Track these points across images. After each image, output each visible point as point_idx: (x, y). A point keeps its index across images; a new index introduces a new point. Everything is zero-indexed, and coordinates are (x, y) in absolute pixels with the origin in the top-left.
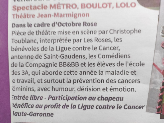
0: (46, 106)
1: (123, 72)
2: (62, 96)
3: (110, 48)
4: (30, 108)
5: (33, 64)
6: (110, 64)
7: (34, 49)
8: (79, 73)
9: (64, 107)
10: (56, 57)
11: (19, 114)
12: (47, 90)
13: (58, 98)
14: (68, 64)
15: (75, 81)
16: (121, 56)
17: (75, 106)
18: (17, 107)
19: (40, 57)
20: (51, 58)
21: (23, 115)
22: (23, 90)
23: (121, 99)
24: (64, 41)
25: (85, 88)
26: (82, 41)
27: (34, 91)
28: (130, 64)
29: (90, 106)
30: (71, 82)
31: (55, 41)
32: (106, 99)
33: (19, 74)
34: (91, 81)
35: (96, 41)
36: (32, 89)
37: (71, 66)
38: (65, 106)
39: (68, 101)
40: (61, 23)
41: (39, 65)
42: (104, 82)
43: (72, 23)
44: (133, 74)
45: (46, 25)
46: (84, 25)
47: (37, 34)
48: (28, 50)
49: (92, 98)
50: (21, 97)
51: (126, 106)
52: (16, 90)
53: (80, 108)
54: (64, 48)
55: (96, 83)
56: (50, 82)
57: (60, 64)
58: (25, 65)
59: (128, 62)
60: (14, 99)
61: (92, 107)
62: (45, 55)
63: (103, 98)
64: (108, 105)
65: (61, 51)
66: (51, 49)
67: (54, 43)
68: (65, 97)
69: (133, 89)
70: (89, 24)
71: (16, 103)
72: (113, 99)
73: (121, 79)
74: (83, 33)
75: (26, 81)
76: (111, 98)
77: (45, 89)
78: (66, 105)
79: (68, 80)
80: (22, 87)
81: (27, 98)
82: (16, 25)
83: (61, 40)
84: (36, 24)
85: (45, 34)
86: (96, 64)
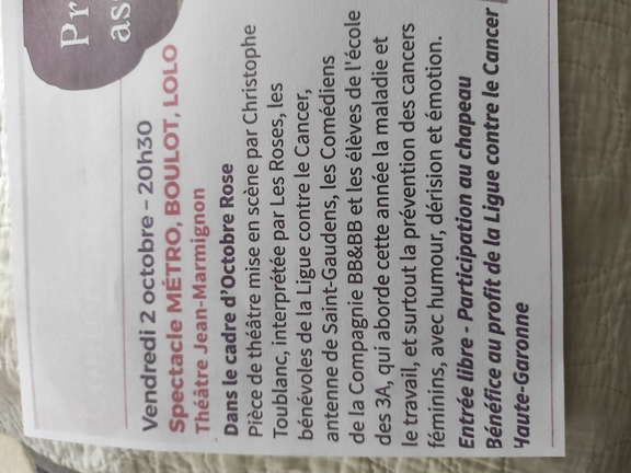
0: (495, 328)
1: (378, 79)
2: (458, 274)
3: (303, 122)
4: (499, 382)
5: (355, 370)
6: (355, 121)
7: (306, 363)
8: (382, 221)
9: (494, 269)
10: (330, 293)
11: (524, 419)
12: (439, 325)
13: (467, 288)
14: (354, 255)
15: (410, 232)
16: (329, 83)
17: (490, 230)
18: (498, 427)
19: (332, 348)
20: (336, 309)
21: (524, 406)
22: (442, 404)
23: (466, 82)
24: (281, 268)
25: (433, 198)
26: (279, 210)
27: (444, 367)
28: (354, 55)
29: (489, 183)
30: (414, 247)
31: (280, 298)
32: (466, 131)
33: (387, 418)
34: (408, 181)
35: (279, 167)
36: (438, 374)
37: (358, 246)
38: (493, 263)
39: (475, 256)
40: (225, 278)
41: (358, 350)
42: (413, 140)
43: (221, 242)
44: (387, 47)
45: (231, 325)
46: (232, 206)
47: (260, 356)
48: (309, 386)
49: (463, 176)
50: (465, 413)
51: (488, 67)
52: (443, 429)
53: (498, 215)
54: (303, 269)
55: (413, 164)
57: (355, 282)
58: (359, 397)
59: (347, 63)
60: (472, 436)
61: (492, 176)
62: (326, 329)
63: (461, 140)
64: (485, 126)
65: (313, 278)
66: (304, 311)
67: (288, 301)
68: (462, 264)
69: (434, 47)
70: (228, 190)
71: (486, 429)
72: (465, 109)
73: (403, 85)
74: (254, 209)
75: (410, 394)
76: (461, 115)
77: (435, 330)
78: (489, 261)
79: (405, 256)
80: (432, 407)
81: (467, 392)
82: (231, 422)
83: (278, 279)
84: (227, 358)
85: (257, 330)
86: (355, 165)
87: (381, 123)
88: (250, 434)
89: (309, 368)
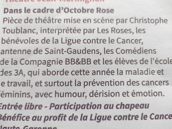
0: (46, 118)
1: (147, 71)
2: (69, 103)
3: (130, 41)
4: (24, 120)
5: (30, 61)
6: (131, 62)
7: (32, 41)
8: (91, 72)
9: (71, 118)
10: (62, 51)
12: (48, 96)
13: (63, 107)
14: (77, 61)
15: (86, 84)
16: (145, 51)
17: (87, 117)
18: (6, 119)
19: (39, 52)
20: (55, 53)
22: (15, 97)
23: (147, 106)
24: (72, 32)
25: (100, 93)
26: (96, 31)
27: (30, 97)
28: (157, 61)
29: (106, 116)
30: (80, 85)
31: (60, 31)
32: (127, 106)
33: (10, 74)
34: (107, 83)
35: (113, 31)
36: (28, 95)
37: (81, 63)
38: (73, 118)
39: (76, 110)
40: (68, 9)
41: (38, 62)
42: (124, 85)
43: (83, 8)
44: (160, 74)
45: (49, 11)
46: (97, 12)
47: (36, 22)
48: (23, 42)
49: (109, 106)
50: (12, 106)
51: (153, 115)
52: (6, 97)
53: (93, 120)
54: (72, 41)
55: (114, 85)
56: (52, 85)
57: (66, 61)
58: (19, 63)
59: (153, 58)
60: (3, 109)
61: (109, 118)
62: (47, 50)
63: (124, 105)
64: (130, 114)
65: (68, 44)
66: (54, 41)
67: (58, 34)
68: (73, 105)
69: (160, 93)
70: (104, 11)
71: (6, 114)
72: (136, 106)
73: (145, 81)
74: (96, 21)
75: (20, 84)
76: (134, 105)
77: (46, 94)
78: (74, 116)
79: (77, 82)
80: (14, 93)
81: (20, 107)
82: (9, 11)
83: (68, 30)
84: (36, 9)
85: (47, 22)
86: (113, 62)
87: (130, 72)
88: (4, 18)
89: (31, 42)
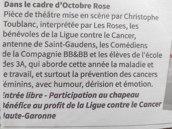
0: (46, 106)
1: (139, 64)
2: (67, 92)
3: (124, 36)
4: (26, 108)
5: (30, 53)
6: (124, 55)
7: (33, 35)
8: (87, 65)
9: (69, 106)
10: (60, 44)
11: (12, 117)
12: (48, 86)
13: (61, 96)
14: (75, 54)
15: (83, 75)
16: (138, 46)
17: (83, 105)
18: (9, 107)
19: (39, 45)
20: (54, 46)
21: (17, 117)
22: (17, 86)
23: (137, 96)
24: (70, 26)
25: (95, 83)
26: (92, 26)
27: (31, 87)
28: (147, 55)
29: (100, 104)
30: (77, 76)
31: (59, 25)
32: (120, 96)
33: (12, 66)
34: (102, 74)
35: (108, 26)
36: (29, 85)
37: (78, 56)
38: (71, 106)
39: (74, 99)
40: (67, 4)
41: (38, 55)
42: (117, 76)
43: (81, 3)
44: (150, 67)
45: (48, 5)
46: (94, 8)
47: (36, 16)
48: (24, 36)
49: (103, 95)
50: (14, 95)
51: (142, 103)
52: (8, 86)
53: (89, 107)
54: (70, 34)
55: (108, 76)
56: (51, 76)
57: (65, 54)
58: (20, 55)
59: (145, 52)
60: (5, 97)
61: (103, 106)
62: (47, 43)
63: (116, 94)
64: (121, 103)
65: (66, 38)
66: (54, 35)
67: (57, 28)
68: (71, 94)
69: (149, 84)
70: (100, 7)
71: (8, 103)
72: (127, 95)
73: (137, 73)
74: (93, 16)
75: (21, 74)
76: (125, 94)
77: (46, 84)
78: (72, 104)
79: (74, 73)
80: (16, 83)
81: (22, 96)
82: (10, 4)
83: (66, 25)
84: (36, 4)
85: (46, 16)
86: (108, 55)
87: (123, 65)
88: (5, 12)
89: (31, 36)
